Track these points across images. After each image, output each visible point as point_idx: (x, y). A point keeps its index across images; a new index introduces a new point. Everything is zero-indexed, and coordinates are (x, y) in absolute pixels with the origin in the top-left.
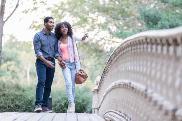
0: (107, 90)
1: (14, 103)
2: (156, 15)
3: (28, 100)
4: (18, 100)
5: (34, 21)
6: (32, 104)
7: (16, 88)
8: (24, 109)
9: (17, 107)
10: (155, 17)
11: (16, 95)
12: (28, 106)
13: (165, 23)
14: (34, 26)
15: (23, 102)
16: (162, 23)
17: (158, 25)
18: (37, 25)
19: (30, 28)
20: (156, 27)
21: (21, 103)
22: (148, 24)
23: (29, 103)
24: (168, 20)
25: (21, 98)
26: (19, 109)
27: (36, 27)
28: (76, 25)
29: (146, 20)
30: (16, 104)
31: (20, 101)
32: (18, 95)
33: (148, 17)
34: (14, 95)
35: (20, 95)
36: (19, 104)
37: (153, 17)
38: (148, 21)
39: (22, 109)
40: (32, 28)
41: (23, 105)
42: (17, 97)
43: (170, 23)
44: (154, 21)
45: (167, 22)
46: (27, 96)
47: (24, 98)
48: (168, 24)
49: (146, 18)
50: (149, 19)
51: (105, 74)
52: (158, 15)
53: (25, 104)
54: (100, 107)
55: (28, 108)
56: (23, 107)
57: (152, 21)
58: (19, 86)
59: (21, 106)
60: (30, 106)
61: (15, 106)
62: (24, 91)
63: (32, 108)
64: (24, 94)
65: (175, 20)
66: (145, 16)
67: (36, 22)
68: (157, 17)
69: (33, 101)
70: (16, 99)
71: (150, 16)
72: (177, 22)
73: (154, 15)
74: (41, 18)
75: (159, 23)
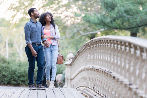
0: (82, 68)
1: (2, 74)
2: (113, 2)
3: (12, 70)
4: (4, 70)
5: (12, 4)
6: (15, 74)
7: (3, 61)
8: (10, 78)
9: (4, 77)
10: (112, 3)
11: (3, 67)
12: (13, 76)
13: (121, 9)
14: (12, 8)
15: (9, 72)
16: (118, 9)
17: (115, 10)
18: (14, 7)
19: (9, 9)
20: (114, 12)
21: (7, 73)
22: (106, 10)
23: (13, 73)
24: (123, 6)
25: (7, 69)
26: (6, 78)
27: (13, 8)
28: (45, 6)
29: (106, 6)
30: (3, 74)
31: (6, 72)
32: (4, 67)
33: (107, 3)
34: (1, 67)
35: (6, 66)
36: (5, 74)
37: (111, 4)
38: (107, 6)
39: (8, 78)
40: (10, 9)
41: (8, 75)
42: (4, 68)
43: (125, 9)
44: (111, 7)
45: (122, 8)
46: (11, 68)
47: (9, 69)
48: (123, 9)
49: (106, 4)
50: (107, 5)
51: (78, 54)
52: (115, 2)
53: (10, 74)
54: (73, 79)
55: (12, 77)
56: (9, 77)
57: (110, 7)
58: (5, 60)
59: (7, 76)
60: (14, 76)
61: (2, 76)
62: (9, 63)
63: (16, 77)
64: (9, 66)
65: (128, 6)
66: (105, 3)
67: (14, 5)
68: (114, 3)
69: (16, 72)
70: (3, 70)
71: (109, 3)
72: (130, 7)
73: (111, 2)
74: (17, 2)
75: (116, 8)
